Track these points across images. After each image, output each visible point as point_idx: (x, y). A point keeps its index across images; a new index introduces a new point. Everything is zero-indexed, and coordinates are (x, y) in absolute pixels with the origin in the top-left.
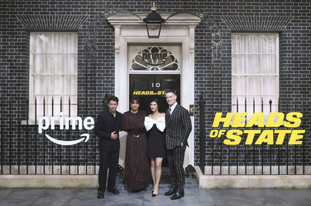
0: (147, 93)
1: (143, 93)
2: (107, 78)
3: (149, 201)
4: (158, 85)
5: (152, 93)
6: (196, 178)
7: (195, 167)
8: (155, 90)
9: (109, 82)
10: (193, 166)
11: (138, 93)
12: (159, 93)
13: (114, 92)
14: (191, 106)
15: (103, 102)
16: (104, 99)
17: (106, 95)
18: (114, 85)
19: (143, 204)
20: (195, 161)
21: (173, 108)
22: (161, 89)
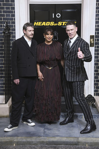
0: (48, 24)
1: (44, 24)
2: (7, 8)
3: (50, 129)
4: (58, 15)
5: (52, 24)
6: (95, 107)
7: (95, 97)
8: (56, 21)
9: (9, 12)
10: (93, 96)
11: (39, 24)
12: (60, 24)
13: (14, 23)
14: (92, 37)
15: (4, 33)
16: (5, 30)
17: (7, 26)
18: (14, 16)
19: (44, 132)
20: (95, 91)
21: (73, 41)
22: (61, 20)
